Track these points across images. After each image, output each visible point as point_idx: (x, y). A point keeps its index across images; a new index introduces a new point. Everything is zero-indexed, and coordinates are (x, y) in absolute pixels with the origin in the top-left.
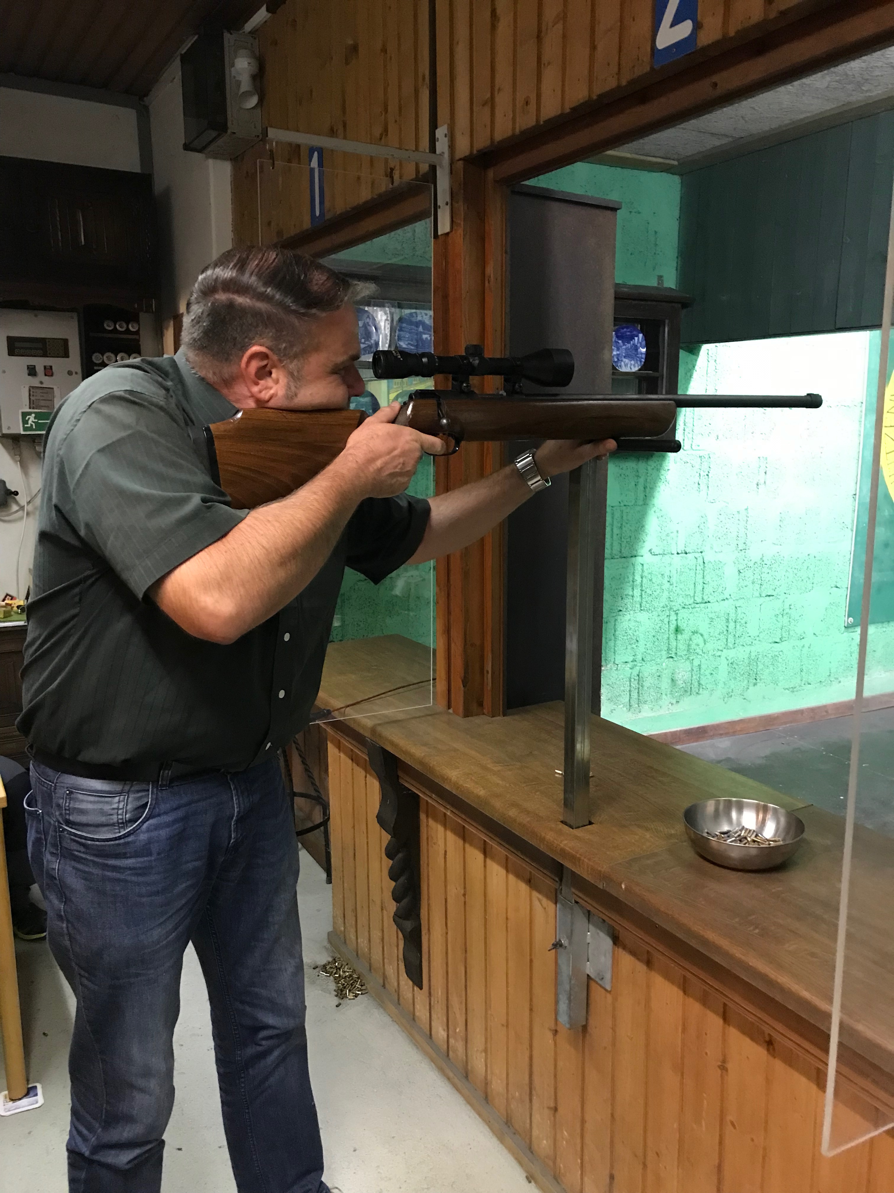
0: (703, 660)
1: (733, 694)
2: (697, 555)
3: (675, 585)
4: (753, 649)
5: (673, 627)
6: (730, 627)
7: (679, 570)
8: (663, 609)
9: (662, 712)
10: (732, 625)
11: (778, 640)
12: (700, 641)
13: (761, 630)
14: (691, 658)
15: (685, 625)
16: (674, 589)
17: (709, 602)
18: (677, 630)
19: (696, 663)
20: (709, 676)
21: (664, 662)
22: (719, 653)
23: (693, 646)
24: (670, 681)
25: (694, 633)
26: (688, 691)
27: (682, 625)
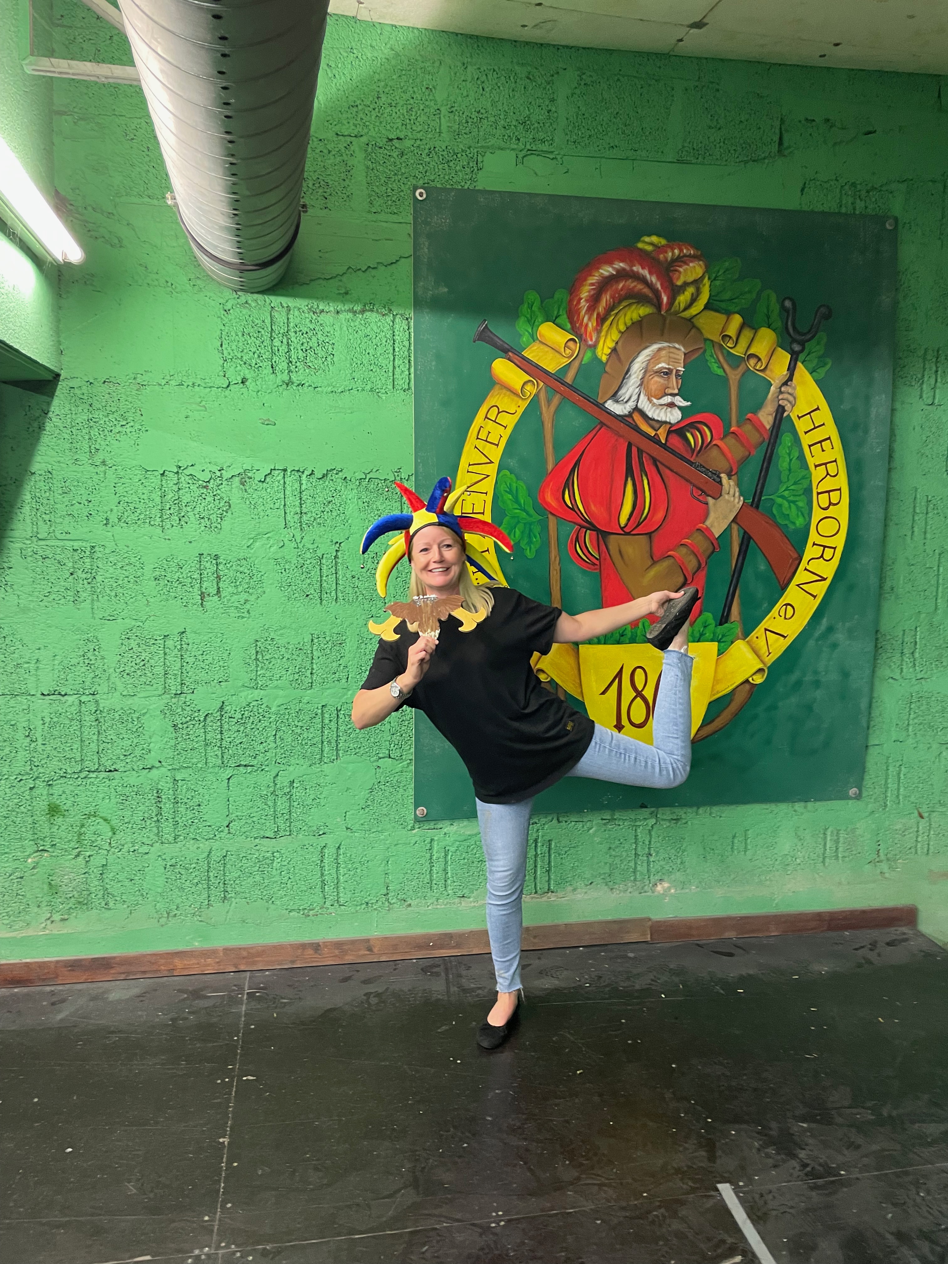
0: (111, 858)
1: (178, 913)
2: (84, 698)
3: (40, 741)
4: (216, 845)
5: (42, 805)
6: (164, 809)
7: (47, 720)
8: (20, 777)
9: (30, 932)
10: (167, 807)
11: (270, 834)
12: (105, 829)
13: (233, 816)
14: (88, 854)
15: (69, 803)
16: (40, 748)
17: (116, 770)
18: (54, 810)
19: (98, 860)
20: (127, 883)
21: (29, 856)
22: (145, 849)
23: (89, 836)
24: (46, 887)
25: (89, 816)
26: (83, 903)
27: (66, 803)
